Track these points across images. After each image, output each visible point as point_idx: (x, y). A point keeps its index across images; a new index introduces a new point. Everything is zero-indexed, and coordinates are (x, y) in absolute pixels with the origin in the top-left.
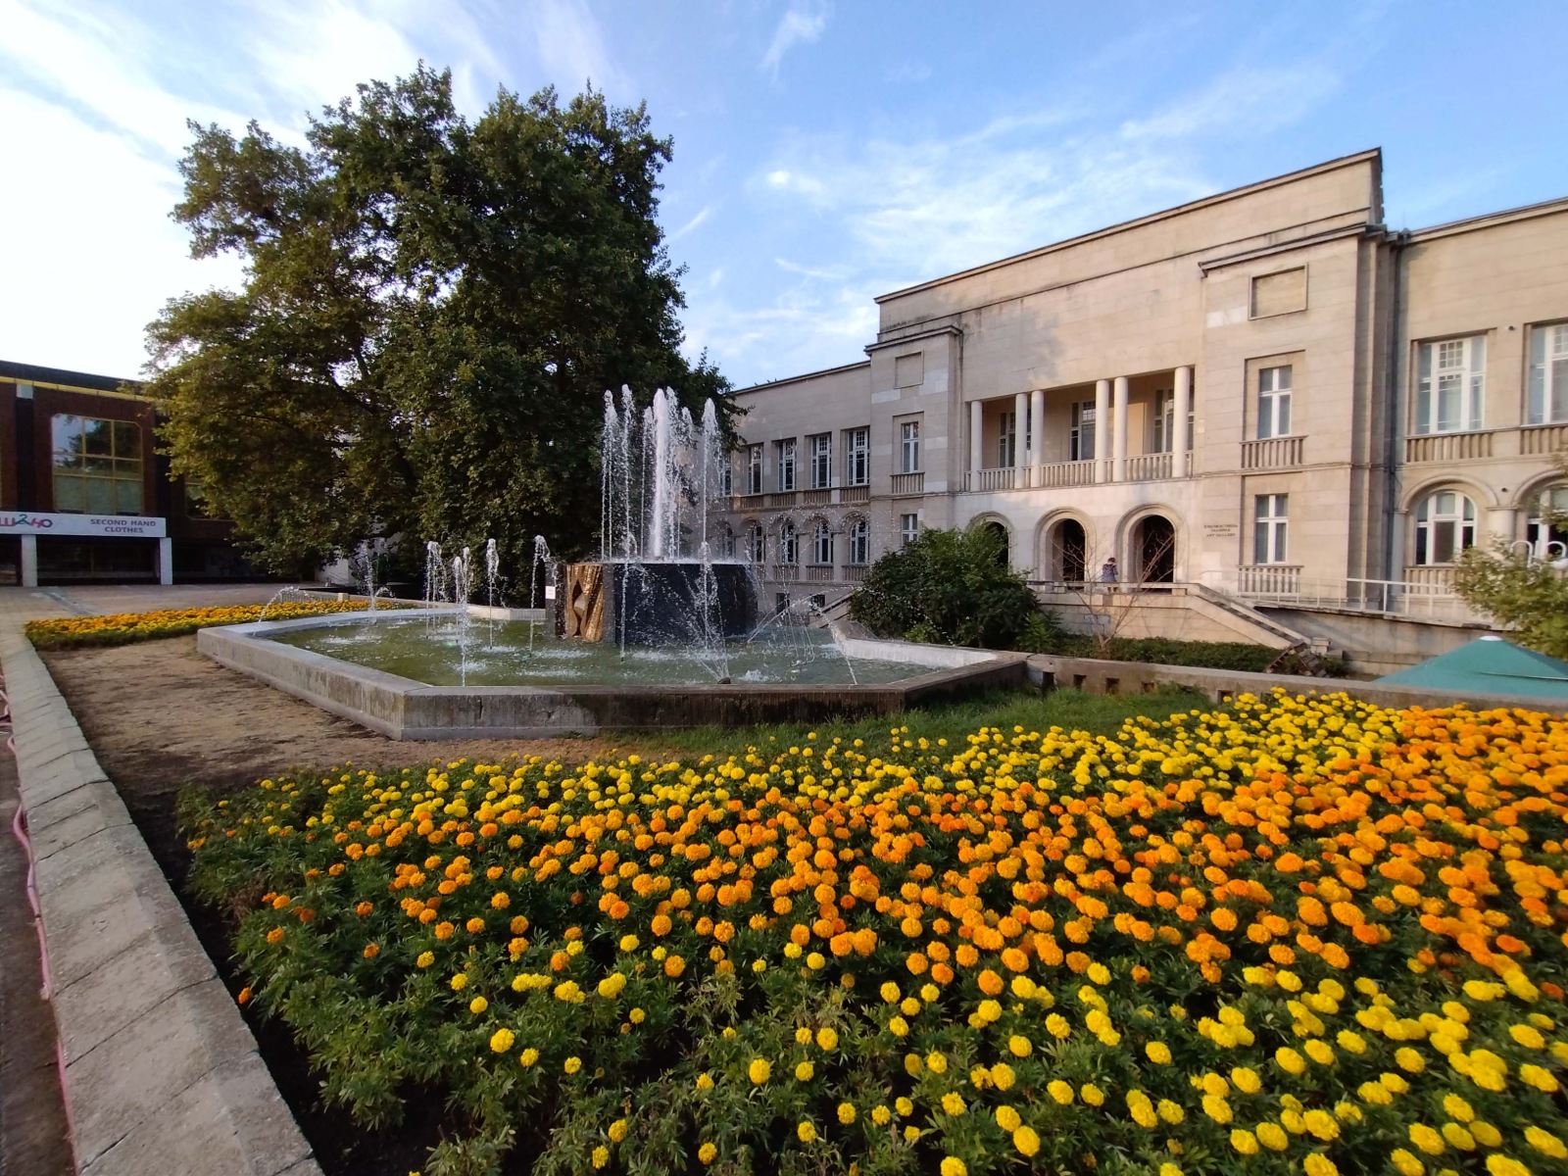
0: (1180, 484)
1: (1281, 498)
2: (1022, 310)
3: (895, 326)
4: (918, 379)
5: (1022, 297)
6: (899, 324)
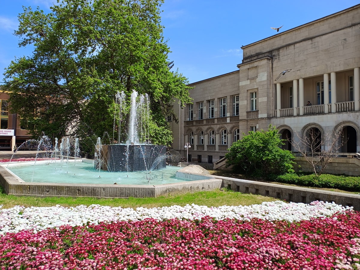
2: (294, 48)
3: (248, 57)
4: (256, 76)
5: (294, 44)
6: (250, 56)
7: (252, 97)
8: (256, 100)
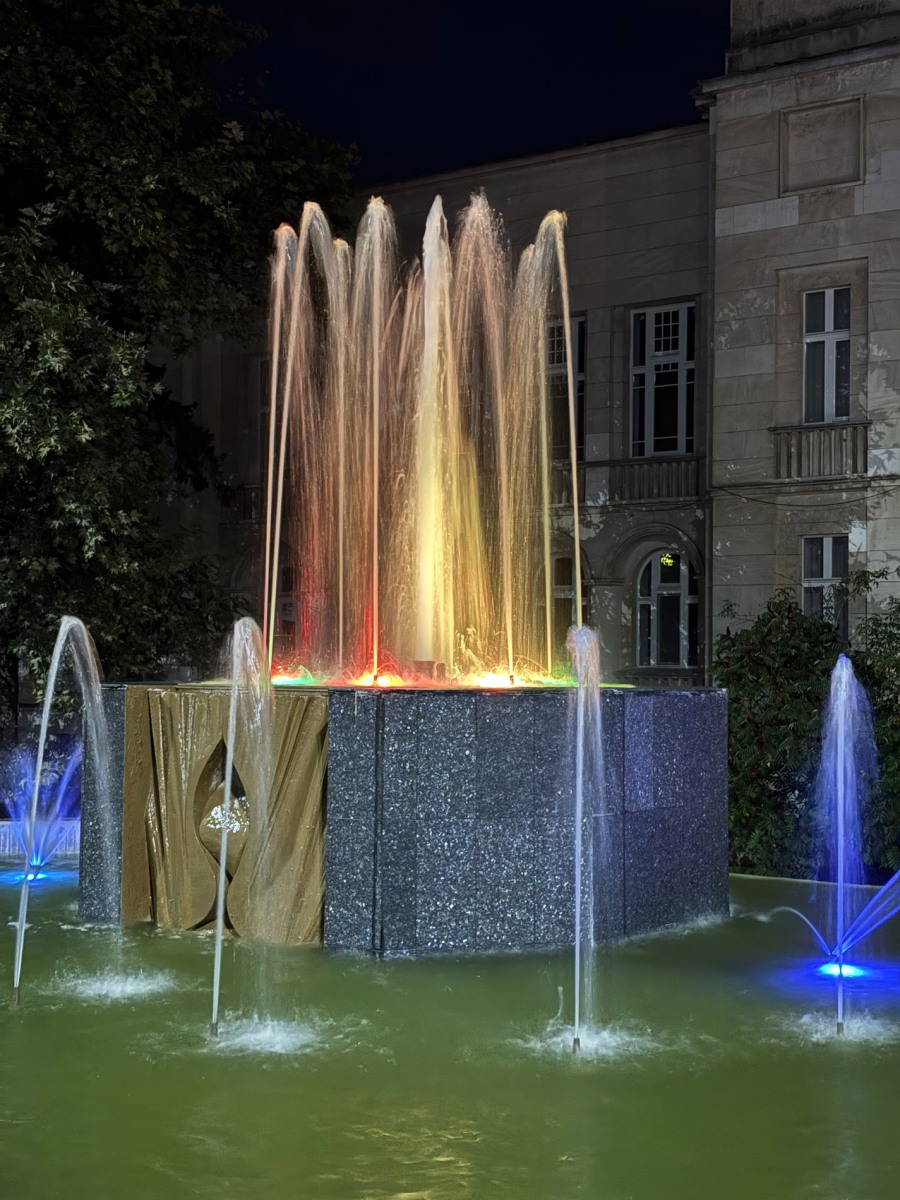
3: (775, 30)
4: (846, 171)
6: (786, 26)
7: (816, 326)
8: (843, 347)
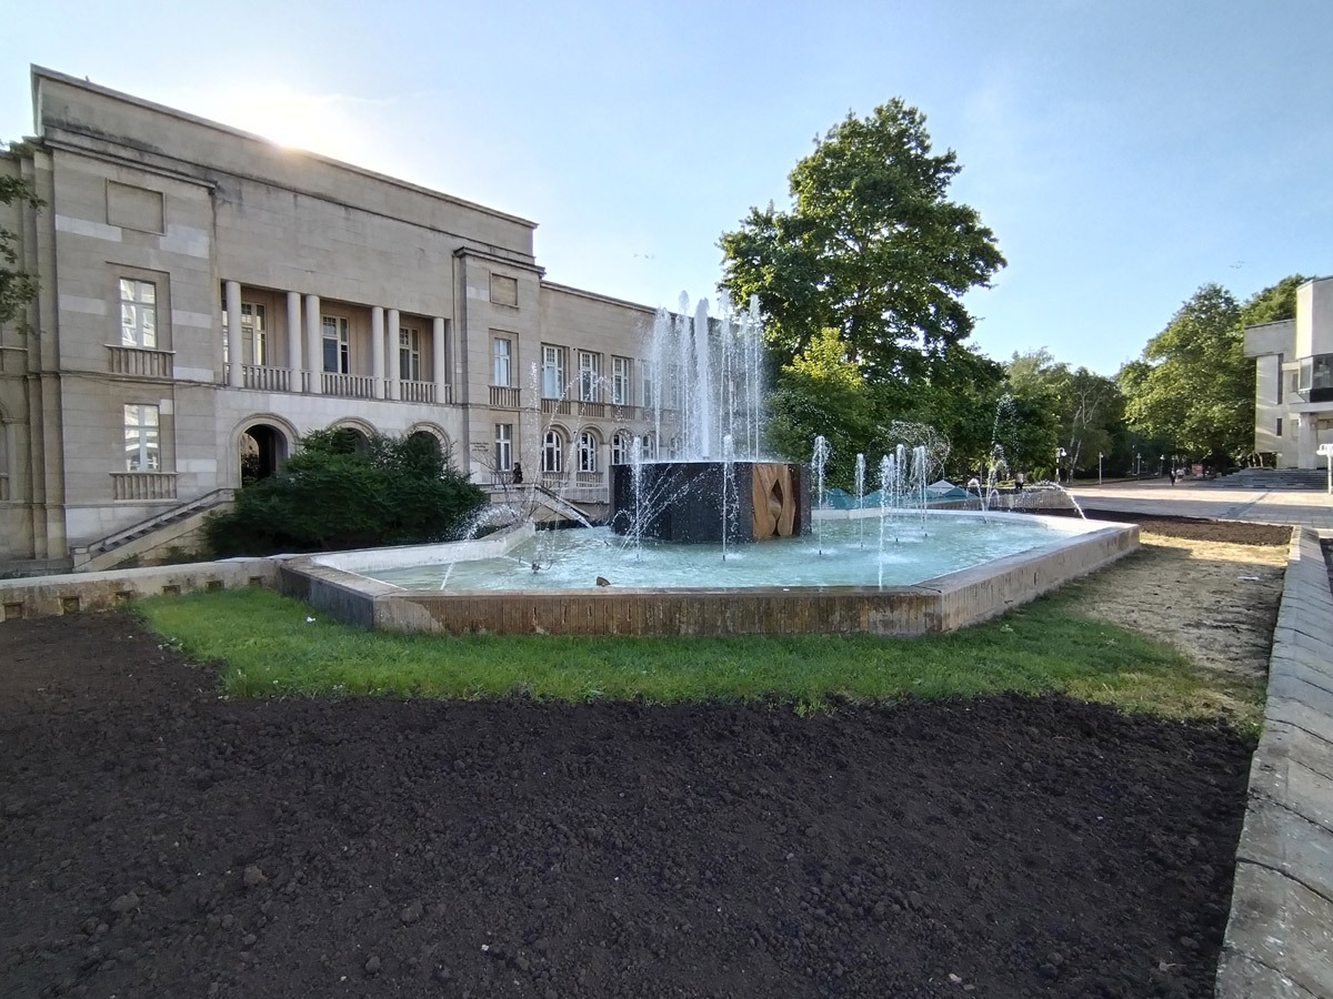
0: (447, 409)
1: (508, 427)
2: (296, 205)
3: (79, 127)
4: (153, 225)
5: (296, 192)
6: (88, 130)
